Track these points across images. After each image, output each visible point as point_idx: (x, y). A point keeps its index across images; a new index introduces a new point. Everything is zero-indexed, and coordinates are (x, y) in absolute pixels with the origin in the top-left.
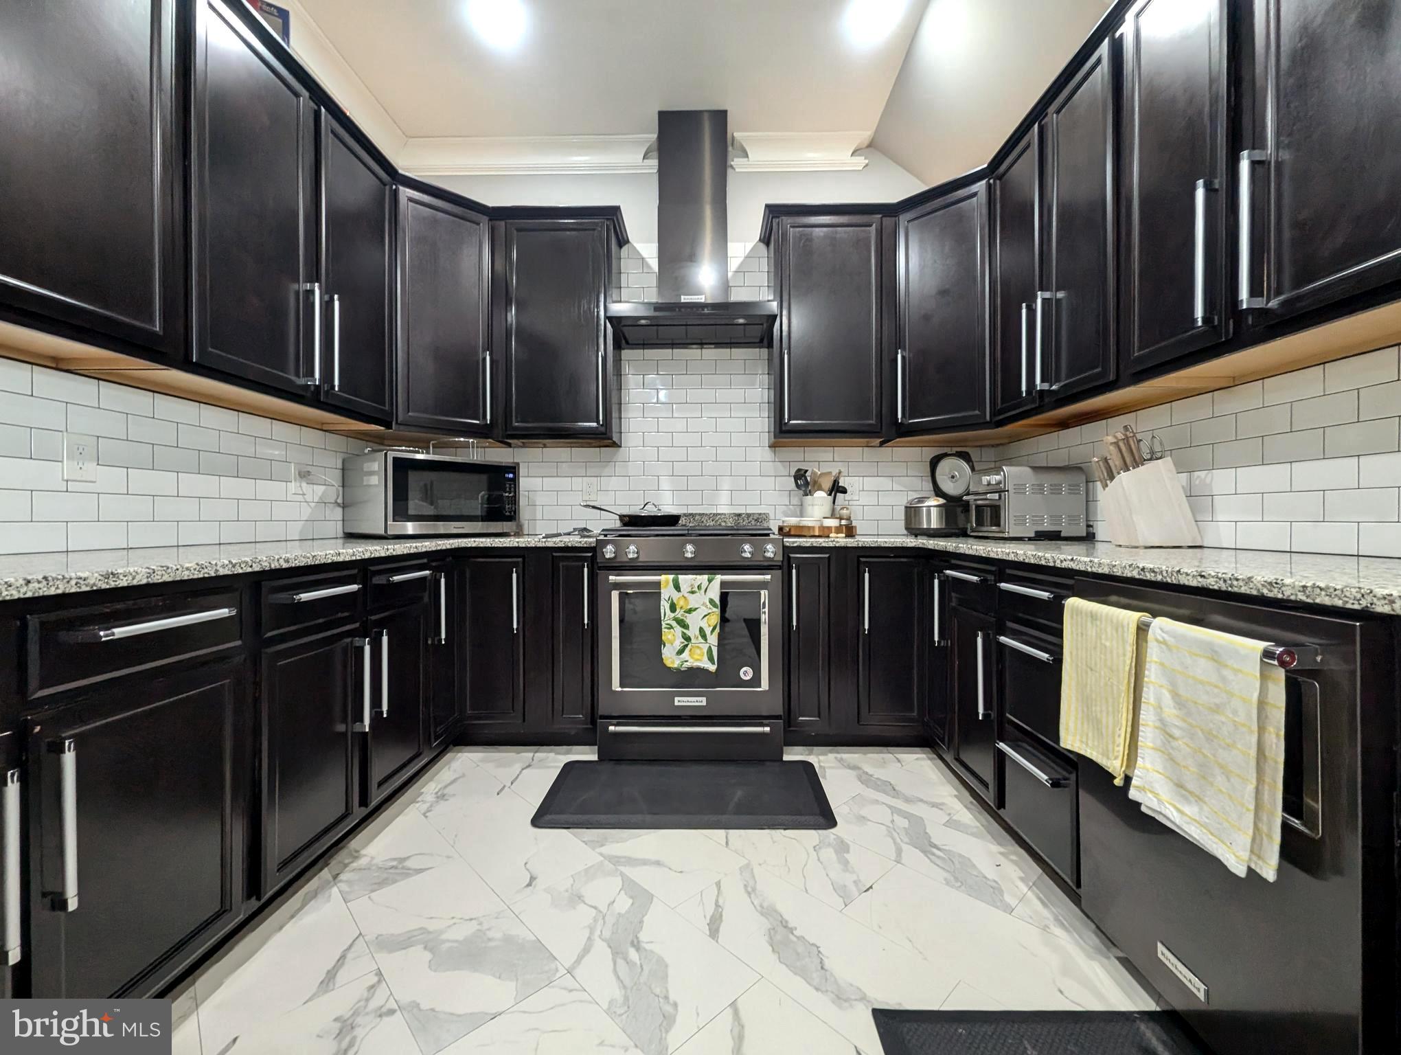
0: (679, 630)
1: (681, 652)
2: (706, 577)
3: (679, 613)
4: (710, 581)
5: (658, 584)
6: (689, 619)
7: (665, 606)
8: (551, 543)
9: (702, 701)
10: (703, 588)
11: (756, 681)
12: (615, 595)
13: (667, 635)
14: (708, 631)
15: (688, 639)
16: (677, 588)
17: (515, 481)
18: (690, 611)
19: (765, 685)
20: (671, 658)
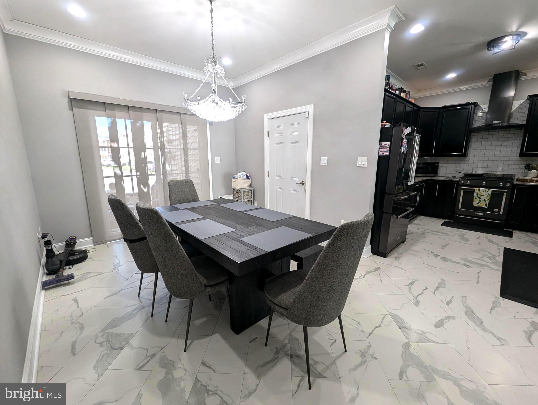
0: (478, 199)
1: (478, 203)
2: (488, 189)
3: (479, 196)
4: (489, 190)
5: (474, 190)
6: (481, 197)
7: (475, 194)
8: (447, 179)
9: (482, 214)
10: (487, 191)
11: (499, 212)
12: (462, 191)
13: (475, 200)
14: (486, 200)
15: (480, 201)
16: (479, 190)
17: (438, 166)
18: (482, 196)
19: (501, 213)
20: (475, 204)
